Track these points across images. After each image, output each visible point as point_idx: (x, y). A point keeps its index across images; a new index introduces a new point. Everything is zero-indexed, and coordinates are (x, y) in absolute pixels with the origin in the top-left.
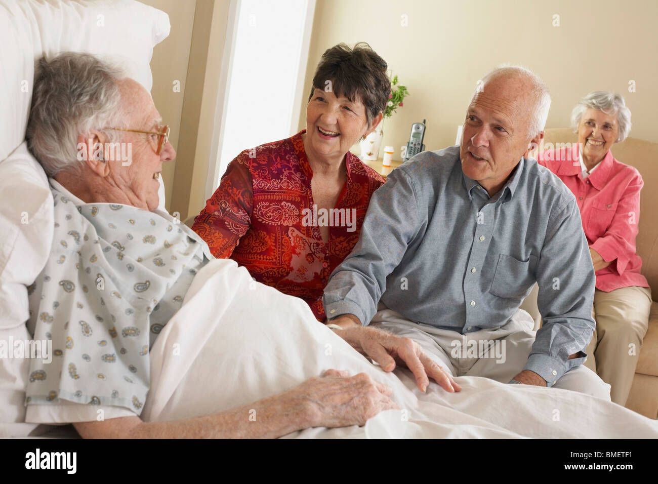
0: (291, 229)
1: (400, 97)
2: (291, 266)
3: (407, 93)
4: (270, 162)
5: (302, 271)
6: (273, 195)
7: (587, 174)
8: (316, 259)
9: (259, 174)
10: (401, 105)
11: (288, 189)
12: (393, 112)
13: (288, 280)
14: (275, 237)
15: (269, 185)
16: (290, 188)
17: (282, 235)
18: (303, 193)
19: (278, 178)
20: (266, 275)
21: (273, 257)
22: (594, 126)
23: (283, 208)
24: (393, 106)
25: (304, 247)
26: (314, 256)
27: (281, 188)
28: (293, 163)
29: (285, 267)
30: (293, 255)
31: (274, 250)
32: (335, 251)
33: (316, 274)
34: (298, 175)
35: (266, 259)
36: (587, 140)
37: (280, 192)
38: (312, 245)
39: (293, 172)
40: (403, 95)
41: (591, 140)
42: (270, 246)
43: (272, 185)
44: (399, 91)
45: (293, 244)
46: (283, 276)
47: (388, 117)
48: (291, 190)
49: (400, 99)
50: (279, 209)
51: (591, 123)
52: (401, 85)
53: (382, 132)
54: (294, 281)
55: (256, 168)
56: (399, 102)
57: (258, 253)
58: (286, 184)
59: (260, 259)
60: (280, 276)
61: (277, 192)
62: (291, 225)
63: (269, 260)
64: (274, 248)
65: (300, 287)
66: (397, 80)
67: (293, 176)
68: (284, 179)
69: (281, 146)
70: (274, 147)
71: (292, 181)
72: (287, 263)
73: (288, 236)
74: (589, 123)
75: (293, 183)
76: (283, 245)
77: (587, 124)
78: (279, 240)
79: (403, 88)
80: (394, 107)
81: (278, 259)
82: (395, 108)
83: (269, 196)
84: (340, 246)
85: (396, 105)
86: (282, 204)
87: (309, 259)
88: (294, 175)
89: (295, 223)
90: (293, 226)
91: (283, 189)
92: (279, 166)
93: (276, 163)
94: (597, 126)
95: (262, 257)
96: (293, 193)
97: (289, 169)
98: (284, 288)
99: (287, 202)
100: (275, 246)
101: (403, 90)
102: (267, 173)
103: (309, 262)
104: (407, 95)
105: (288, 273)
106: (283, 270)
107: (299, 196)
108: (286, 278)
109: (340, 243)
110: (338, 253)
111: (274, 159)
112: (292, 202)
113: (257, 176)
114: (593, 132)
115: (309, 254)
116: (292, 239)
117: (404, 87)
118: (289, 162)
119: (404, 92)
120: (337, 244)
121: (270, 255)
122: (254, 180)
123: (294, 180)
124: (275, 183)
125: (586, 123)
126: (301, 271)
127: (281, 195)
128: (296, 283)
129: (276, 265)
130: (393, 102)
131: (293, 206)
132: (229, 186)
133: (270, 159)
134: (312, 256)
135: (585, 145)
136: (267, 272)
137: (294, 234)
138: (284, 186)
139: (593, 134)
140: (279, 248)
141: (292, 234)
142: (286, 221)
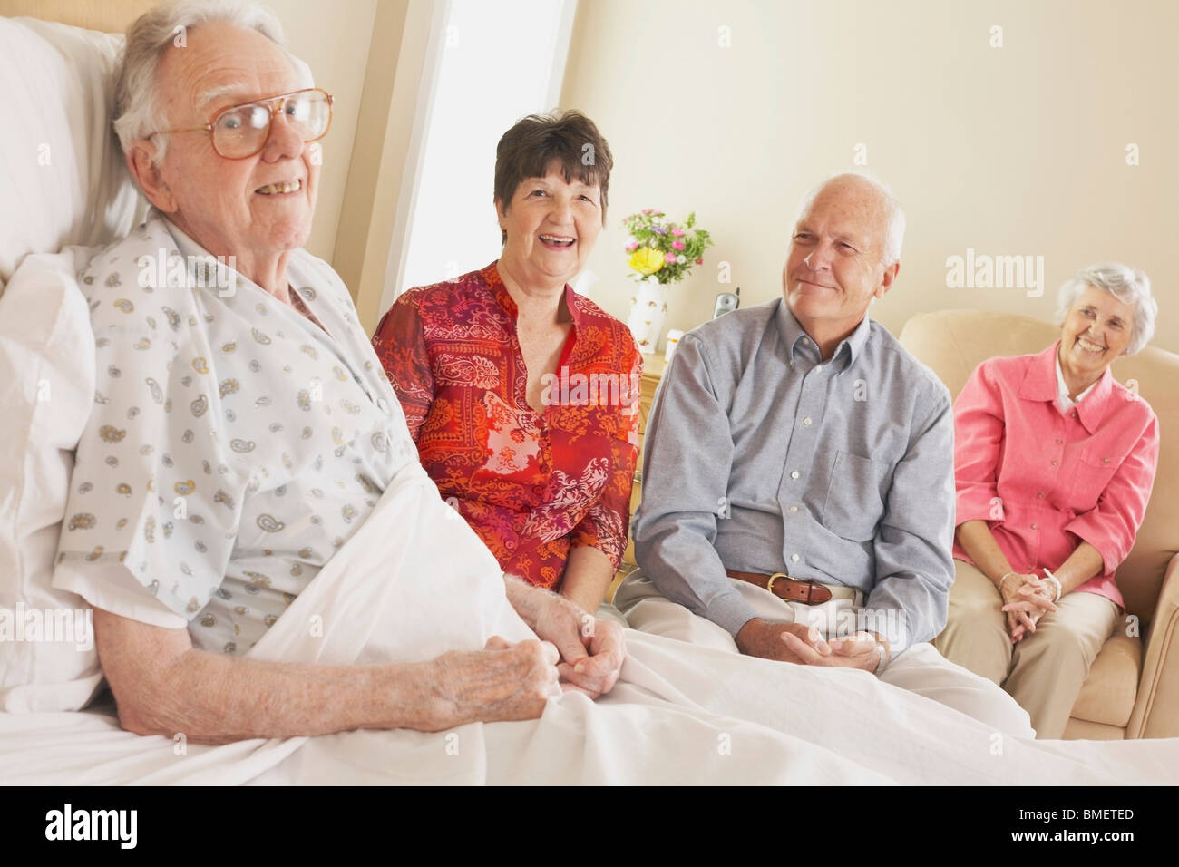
0: (489, 393)
1: (698, 250)
2: (489, 447)
3: (710, 242)
4: (452, 301)
5: (508, 455)
6: (459, 346)
7: (1070, 401)
8: (527, 436)
9: (433, 319)
10: (700, 262)
11: (481, 338)
12: (685, 274)
13: (486, 471)
14: (461, 404)
15: (450, 332)
16: (485, 337)
17: (473, 401)
18: (504, 344)
19: (465, 323)
20: (451, 464)
21: (459, 434)
22: (1094, 317)
23: (476, 365)
24: (686, 263)
25: (508, 420)
26: (523, 432)
27: (470, 337)
28: (487, 302)
29: (480, 448)
30: (490, 431)
31: (460, 423)
32: (558, 422)
33: (530, 457)
34: (496, 317)
35: (448, 438)
36: (1077, 339)
37: (469, 343)
38: (520, 417)
39: (487, 313)
40: (702, 245)
41: (1085, 340)
42: (452, 418)
43: (457, 331)
44: (697, 239)
45: (489, 416)
46: (478, 465)
47: (677, 282)
48: (486, 339)
49: (698, 251)
50: (469, 365)
51: (1089, 312)
52: (701, 229)
53: (665, 306)
54: (498, 472)
55: (428, 309)
56: (696, 258)
57: (435, 431)
58: (478, 331)
59: (439, 438)
60: (473, 464)
61: (465, 342)
62: (489, 388)
63: (453, 438)
64: (459, 420)
65: (509, 484)
66: (693, 219)
67: (488, 320)
68: (475, 324)
69: (466, 280)
70: (457, 282)
71: (488, 327)
72: (482, 442)
73: (483, 403)
74: (1086, 312)
75: (490, 329)
76: (473, 416)
77: (1083, 313)
78: (467, 409)
79: (703, 235)
80: (688, 265)
81: (466, 436)
82: (690, 267)
83: (453, 348)
84: (567, 414)
85: (691, 261)
86: (474, 358)
87: (516, 437)
88: (489, 317)
89: (494, 387)
90: (492, 390)
91: (473, 338)
92: (465, 308)
93: (461, 303)
94: (1098, 318)
95: (441, 436)
96: (490, 345)
97: (481, 309)
98: (482, 488)
99: (482, 356)
100: (462, 418)
101: (704, 237)
102: (445, 317)
103: (517, 441)
104: (709, 245)
105: (485, 460)
106: (477, 455)
107: (500, 349)
108: (484, 467)
109: (567, 410)
110: (563, 424)
111: (457, 296)
112: (489, 358)
113: (429, 321)
114: (1090, 327)
115: (516, 430)
116: (489, 408)
117: (705, 232)
118: (479, 300)
119: (706, 239)
120: (564, 411)
121: (454, 431)
122: (425, 328)
123: (490, 325)
124: (460, 330)
125: (1082, 311)
126: (505, 455)
127: (471, 347)
128: (501, 475)
129: (465, 446)
130: (687, 256)
131: (490, 362)
132: (394, 347)
133: (452, 298)
134: (521, 433)
135: (1073, 347)
136: (452, 459)
137: (494, 402)
138: (476, 334)
139: (1090, 330)
140: (468, 420)
141: (490, 401)
142: (482, 382)
